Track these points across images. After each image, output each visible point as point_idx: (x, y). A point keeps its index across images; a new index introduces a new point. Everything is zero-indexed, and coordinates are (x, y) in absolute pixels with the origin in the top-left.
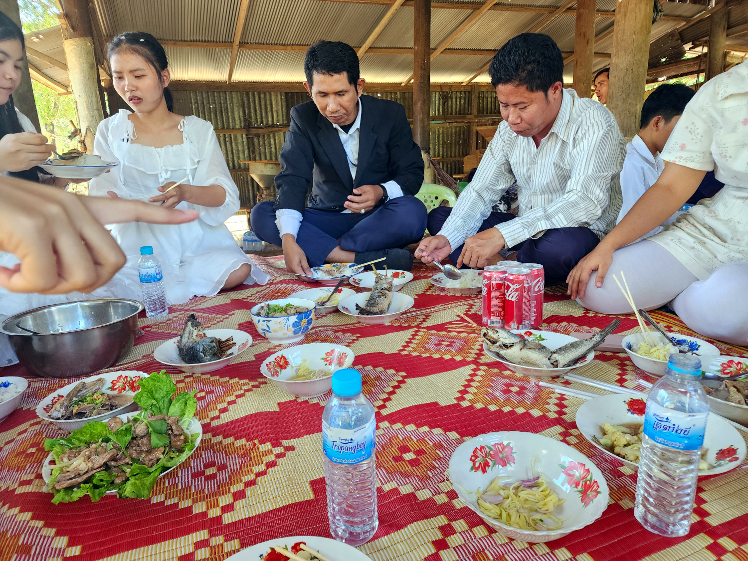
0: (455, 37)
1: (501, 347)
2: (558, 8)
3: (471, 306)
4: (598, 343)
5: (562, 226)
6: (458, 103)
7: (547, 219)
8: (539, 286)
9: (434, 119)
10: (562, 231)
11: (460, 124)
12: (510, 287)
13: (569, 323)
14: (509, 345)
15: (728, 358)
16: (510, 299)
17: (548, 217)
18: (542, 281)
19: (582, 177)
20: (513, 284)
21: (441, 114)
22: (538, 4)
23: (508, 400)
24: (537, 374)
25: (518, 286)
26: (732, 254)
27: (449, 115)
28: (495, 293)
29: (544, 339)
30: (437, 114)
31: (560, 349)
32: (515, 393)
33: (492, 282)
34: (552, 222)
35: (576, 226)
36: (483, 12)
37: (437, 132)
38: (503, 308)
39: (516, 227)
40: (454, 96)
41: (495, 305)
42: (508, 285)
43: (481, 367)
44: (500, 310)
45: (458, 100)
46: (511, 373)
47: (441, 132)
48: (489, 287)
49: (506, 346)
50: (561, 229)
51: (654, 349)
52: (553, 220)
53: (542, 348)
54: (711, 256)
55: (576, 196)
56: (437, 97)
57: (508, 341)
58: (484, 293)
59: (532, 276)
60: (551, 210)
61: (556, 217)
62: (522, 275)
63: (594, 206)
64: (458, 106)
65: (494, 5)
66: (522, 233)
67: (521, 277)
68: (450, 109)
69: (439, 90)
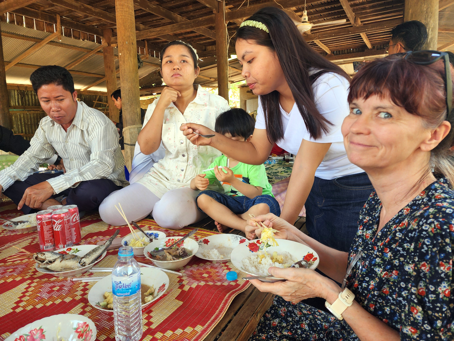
0: (25, 57)
1: (47, 263)
2: (92, 50)
3: (34, 239)
4: (108, 246)
5: (90, 179)
6: (33, 98)
7: (80, 175)
8: (76, 217)
9: (15, 107)
10: (89, 182)
11: (37, 112)
12: (55, 223)
13: (97, 236)
14: (53, 261)
15: (169, 238)
16: (56, 230)
17: (81, 174)
18: (77, 215)
19: (98, 152)
20: (57, 220)
21: (21, 105)
22: (80, 46)
23: (50, 298)
24: (73, 274)
25: (60, 221)
26: (172, 186)
27: (27, 106)
28: (46, 228)
29: (79, 251)
30: (17, 105)
31: (86, 254)
32: (56, 291)
33: (43, 221)
34: (83, 177)
35: (99, 178)
36: (43, 45)
37: (19, 117)
38: (53, 236)
39: (61, 181)
40: (30, 93)
41: (47, 235)
42: (54, 221)
43: (35, 281)
44: (51, 238)
45: (33, 96)
46: (56, 278)
47: (22, 116)
48: (41, 225)
49: (51, 262)
50: (90, 181)
51: (137, 241)
52: (84, 176)
53: (75, 257)
54: (164, 187)
55: (96, 162)
56: (16, 94)
57: (51, 259)
58: (39, 229)
59: (70, 213)
60: (83, 169)
61: (86, 174)
62: (63, 214)
63: (107, 167)
64: (34, 100)
65: (50, 41)
66: (65, 184)
67: (62, 215)
68: (27, 102)
69: (17, 89)
